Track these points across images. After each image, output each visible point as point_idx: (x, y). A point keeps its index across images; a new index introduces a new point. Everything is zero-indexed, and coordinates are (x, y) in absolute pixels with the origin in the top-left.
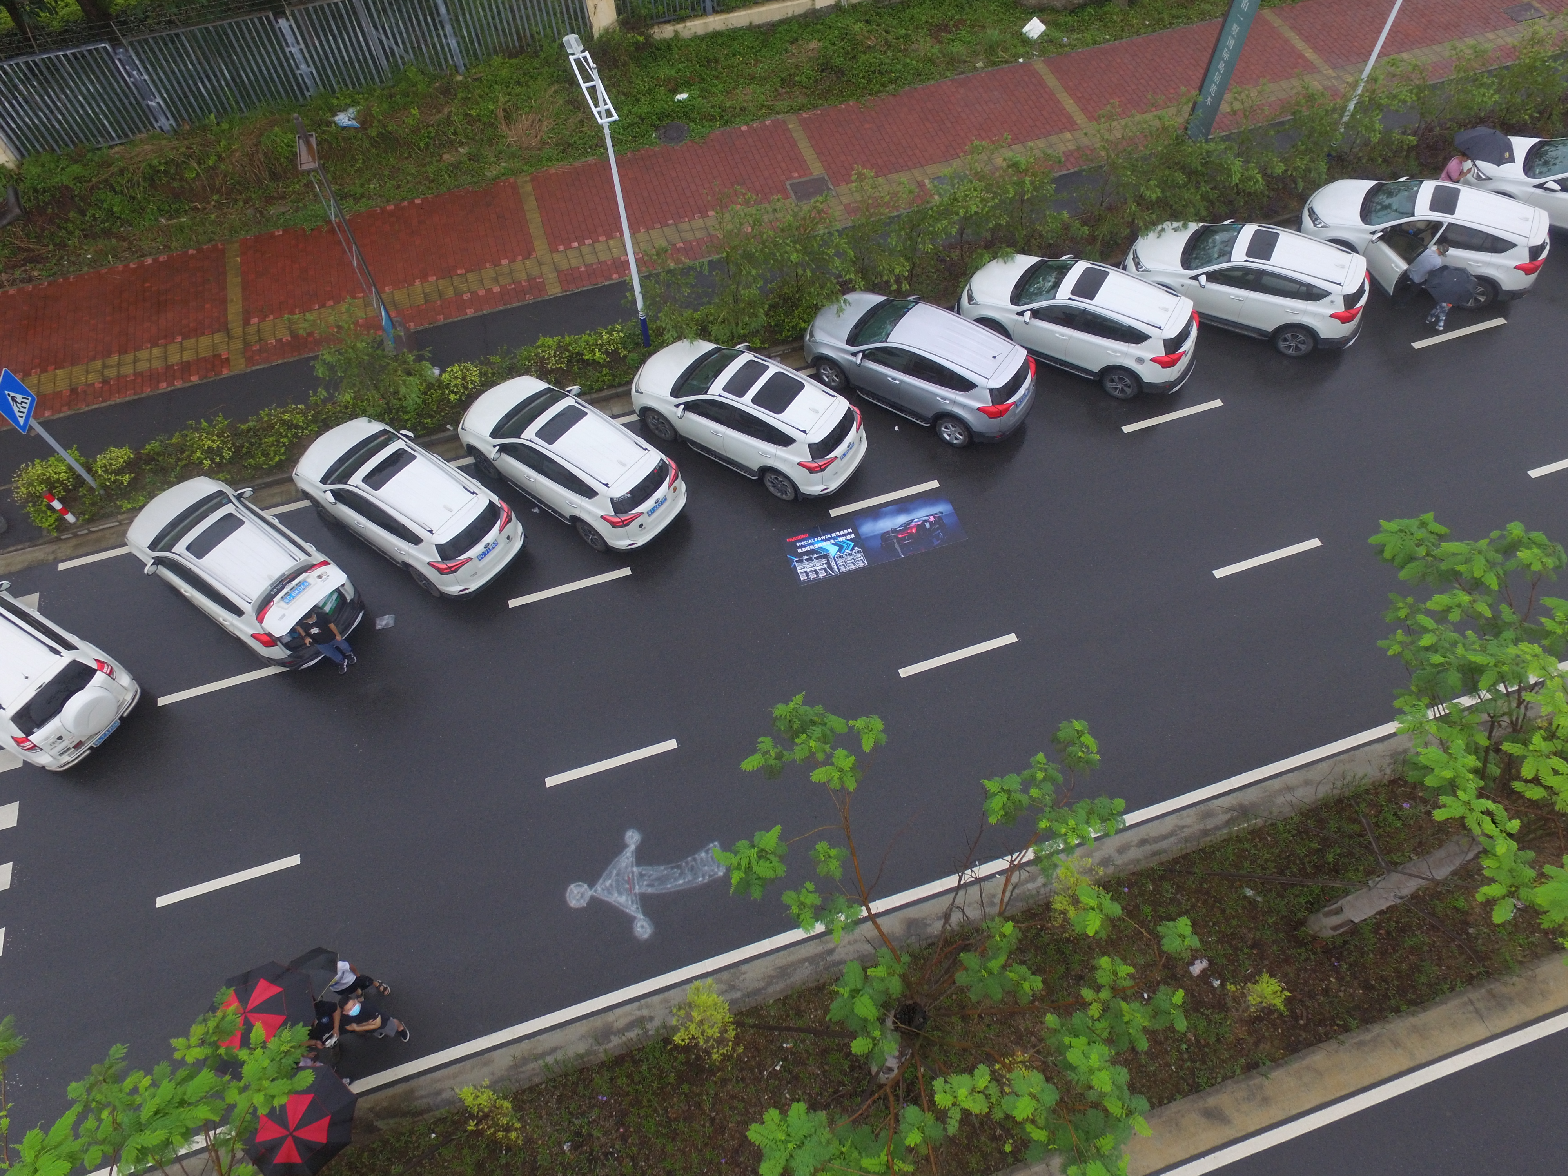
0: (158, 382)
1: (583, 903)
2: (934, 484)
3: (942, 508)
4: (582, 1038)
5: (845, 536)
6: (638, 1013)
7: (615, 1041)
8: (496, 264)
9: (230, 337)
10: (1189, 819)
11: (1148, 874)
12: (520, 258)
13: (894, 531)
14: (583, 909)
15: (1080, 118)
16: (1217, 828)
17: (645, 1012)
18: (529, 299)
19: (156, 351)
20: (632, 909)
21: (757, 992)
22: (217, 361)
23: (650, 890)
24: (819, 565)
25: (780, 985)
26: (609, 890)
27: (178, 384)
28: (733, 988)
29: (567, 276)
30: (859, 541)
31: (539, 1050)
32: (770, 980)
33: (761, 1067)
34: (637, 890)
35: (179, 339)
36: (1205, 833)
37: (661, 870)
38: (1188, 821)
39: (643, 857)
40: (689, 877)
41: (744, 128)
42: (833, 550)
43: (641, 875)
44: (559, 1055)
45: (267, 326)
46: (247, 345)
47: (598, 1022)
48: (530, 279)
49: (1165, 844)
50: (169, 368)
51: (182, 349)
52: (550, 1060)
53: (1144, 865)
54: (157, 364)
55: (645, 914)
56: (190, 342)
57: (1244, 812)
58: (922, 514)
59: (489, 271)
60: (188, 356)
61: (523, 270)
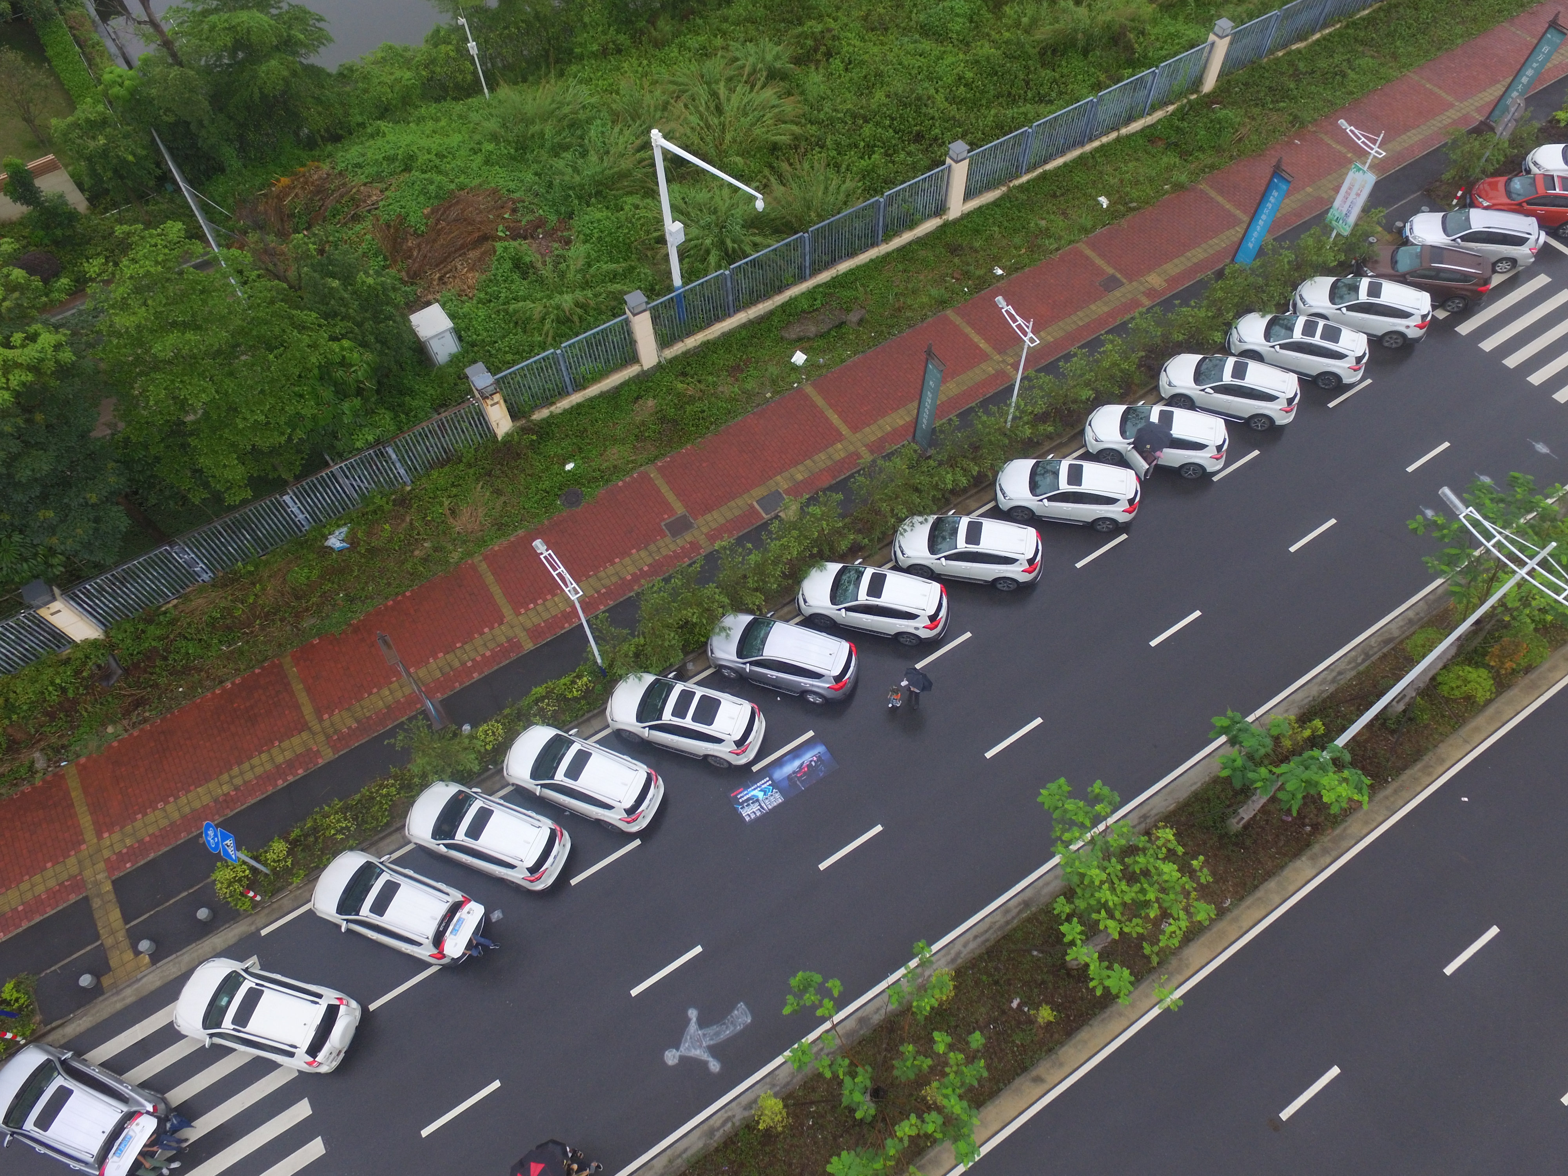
0: (276, 781)
1: (676, 1061)
2: (811, 734)
3: (820, 749)
4: (699, 1138)
5: (765, 783)
6: (726, 1115)
7: (718, 1134)
8: (482, 634)
9: (314, 734)
10: (998, 916)
11: (981, 957)
12: (496, 625)
13: (794, 772)
14: (677, 1065)
15: (844, 430)
16: (1013, 918)
17: (730, 1114)
18: (513, 656)
19: (264, 756)
20: (705, 1056)
21: (788, 1084)
22: (310, 755)
23: (712, 1043)
24: (755, 808)
25: (799, 1077)
26: (688, 1049)
27: (291, 779)
28: (774, 1085)
29: (534, 633)
30: (775, 785)
31: (678, 1152)
32: (793, 1075)
33: (802, 1125)
34: (704, 1044)
35: (277, 743)
36: (1007, 923)
37: (715, 1028)
38: (997, 918)
39: (702, 1023)
40: (732, 1028)
41: (620, 484)
42: (761, 795)
43: (704, 1035)
44: (690, 1153)
45: (336, 717)
46: (328, 737)
47: (705, 1127)
48: (509, 640)
49: (987, 935)
50: (278, 767)
51: (283, 751)
52: (685, 1156)
53: (978, 952)
54: (269, 767)
55: (714, 1056)
56: (286, 744)
57: (1026, 904)
58: (809, 757)
59: (478, 641)
60: (289, 755)
61: (501, 634)
